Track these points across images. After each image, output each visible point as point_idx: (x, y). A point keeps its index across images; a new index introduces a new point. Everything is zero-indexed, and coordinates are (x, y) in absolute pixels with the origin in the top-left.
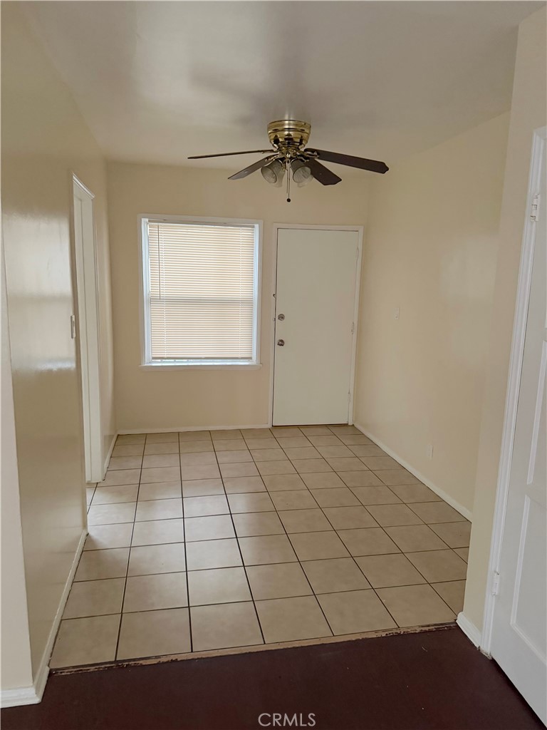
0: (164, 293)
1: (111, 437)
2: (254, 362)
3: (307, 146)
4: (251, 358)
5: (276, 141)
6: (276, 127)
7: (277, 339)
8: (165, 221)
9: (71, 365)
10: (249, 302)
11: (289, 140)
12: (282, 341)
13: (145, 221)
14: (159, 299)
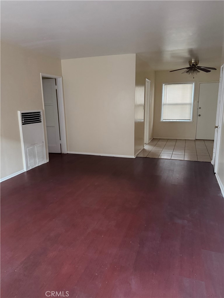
0: (167, 102)
1: (151, 139)
2: (191, 121)
3: (198, 66)
4: (190, 120)
5: (190, 65)
6: (190, 62)
7: (198, 114)
8: (169, 84)
9: (143, 121)
10: (191, 104)
11: (193, 65)
12: (200, 115)
13: (164, 85)
14: (166, 104)
